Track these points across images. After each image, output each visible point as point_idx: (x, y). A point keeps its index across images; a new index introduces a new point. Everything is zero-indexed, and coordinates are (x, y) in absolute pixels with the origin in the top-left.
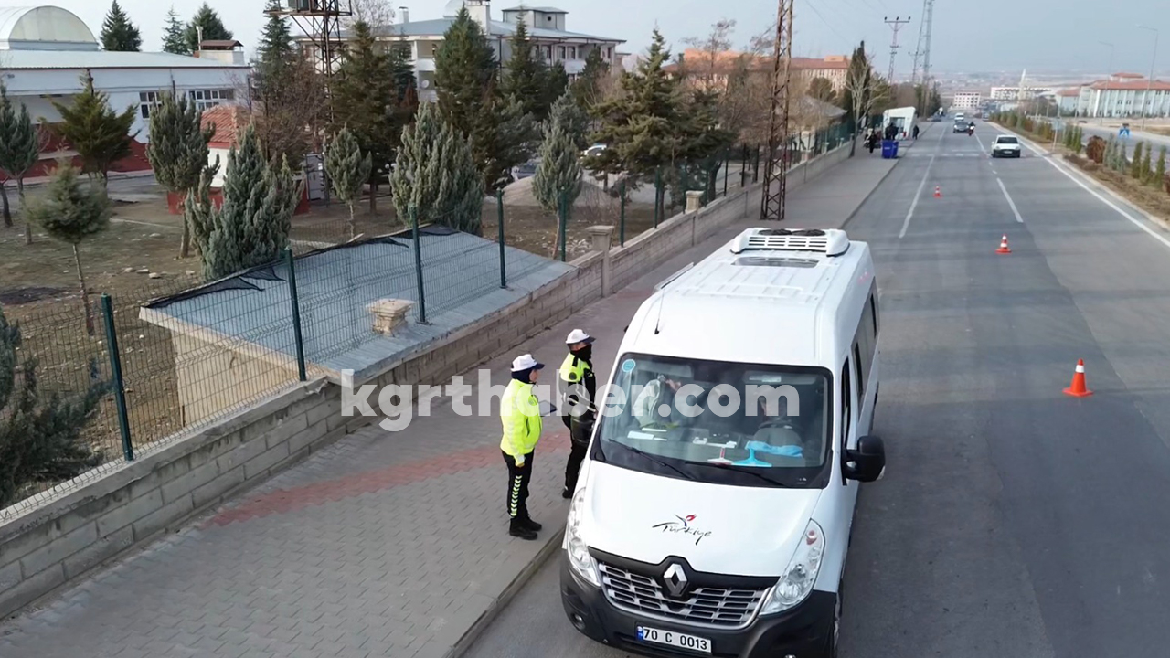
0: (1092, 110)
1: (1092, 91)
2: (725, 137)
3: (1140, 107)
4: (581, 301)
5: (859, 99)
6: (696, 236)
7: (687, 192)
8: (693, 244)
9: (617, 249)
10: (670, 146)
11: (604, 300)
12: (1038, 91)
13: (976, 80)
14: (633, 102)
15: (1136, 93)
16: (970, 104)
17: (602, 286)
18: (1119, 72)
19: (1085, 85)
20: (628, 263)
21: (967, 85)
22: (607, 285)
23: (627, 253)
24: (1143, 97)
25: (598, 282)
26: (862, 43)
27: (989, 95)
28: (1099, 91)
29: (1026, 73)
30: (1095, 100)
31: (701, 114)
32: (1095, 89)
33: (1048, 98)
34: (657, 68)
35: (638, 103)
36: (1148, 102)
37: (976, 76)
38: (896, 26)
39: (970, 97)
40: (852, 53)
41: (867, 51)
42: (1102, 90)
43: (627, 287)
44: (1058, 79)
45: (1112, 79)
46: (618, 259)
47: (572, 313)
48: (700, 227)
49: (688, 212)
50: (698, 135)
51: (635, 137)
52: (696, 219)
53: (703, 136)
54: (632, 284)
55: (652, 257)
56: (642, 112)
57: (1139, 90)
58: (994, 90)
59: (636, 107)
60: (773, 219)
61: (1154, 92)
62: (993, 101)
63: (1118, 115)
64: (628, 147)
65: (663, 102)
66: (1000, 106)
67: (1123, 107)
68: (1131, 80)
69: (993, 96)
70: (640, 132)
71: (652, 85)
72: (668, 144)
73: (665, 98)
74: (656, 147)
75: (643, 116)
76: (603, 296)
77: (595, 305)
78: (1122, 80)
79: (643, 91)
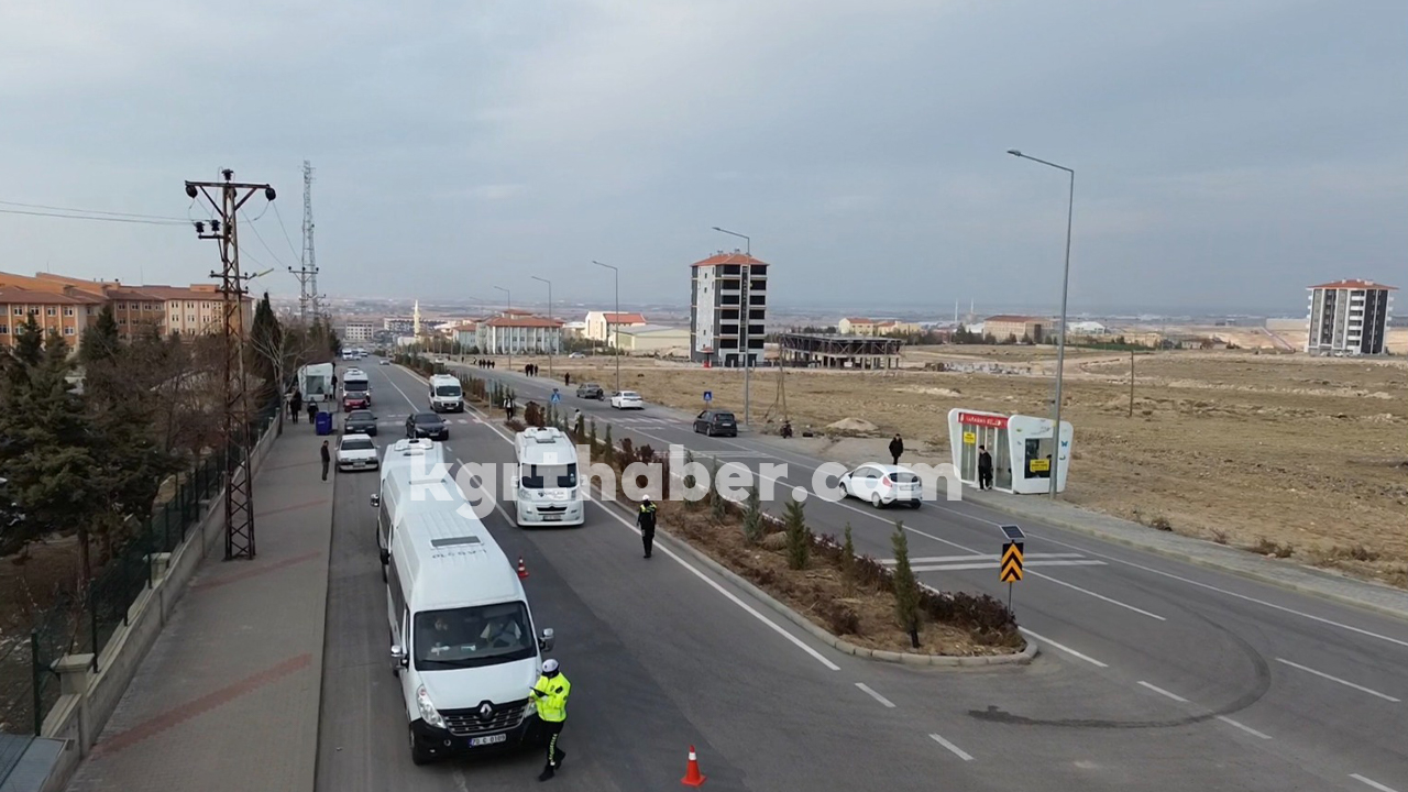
0: (491, 346)
1: (488, 328)
3: (533, 344)
6: (164, 612)
7: (153, 556)
8: (162, 625)
9: (92, 681)
11: (86, 764)
12: (432, 326)
13: (364, 308)
15: (528, 331)
16: (363, 336)
17: (82, 743)
18: (509, 309)
19: (480, 321)
20: (106, 692)
22: (86, 739)
23: (104, 680)
24: (534, 334)
26: (266, 295)
27: (383, 326)
28: (494, 328)
29: (420, 304)
32: (490, 326)
33: (444, 331)
36: (539, 340)
37: (364, 304)
38: (303, 277)
39: (363, 328)
42: (497, 326)
43: (107, 728)
45: (504, 316)
46: (95, 693)
48: (168, 598)
49: (156, 584)
52: (164, 591)
54: (110, 720)
57: (530, 328)
58: (387, 319)
61: (543, 329)
62: (389, 332)
63: (515, 353)
66: (395, 339)
67: (518, 344)
68: (521, 317)
69: (386, 327)
70: (54, 471)
71: (59, 406)
72: (99, 485)
73: (78, 422)
74: (81, 491)
75: (51, 447)
76: (82, 757)
77: (76, 778)
78: (512, 317)
79: (46, 415)
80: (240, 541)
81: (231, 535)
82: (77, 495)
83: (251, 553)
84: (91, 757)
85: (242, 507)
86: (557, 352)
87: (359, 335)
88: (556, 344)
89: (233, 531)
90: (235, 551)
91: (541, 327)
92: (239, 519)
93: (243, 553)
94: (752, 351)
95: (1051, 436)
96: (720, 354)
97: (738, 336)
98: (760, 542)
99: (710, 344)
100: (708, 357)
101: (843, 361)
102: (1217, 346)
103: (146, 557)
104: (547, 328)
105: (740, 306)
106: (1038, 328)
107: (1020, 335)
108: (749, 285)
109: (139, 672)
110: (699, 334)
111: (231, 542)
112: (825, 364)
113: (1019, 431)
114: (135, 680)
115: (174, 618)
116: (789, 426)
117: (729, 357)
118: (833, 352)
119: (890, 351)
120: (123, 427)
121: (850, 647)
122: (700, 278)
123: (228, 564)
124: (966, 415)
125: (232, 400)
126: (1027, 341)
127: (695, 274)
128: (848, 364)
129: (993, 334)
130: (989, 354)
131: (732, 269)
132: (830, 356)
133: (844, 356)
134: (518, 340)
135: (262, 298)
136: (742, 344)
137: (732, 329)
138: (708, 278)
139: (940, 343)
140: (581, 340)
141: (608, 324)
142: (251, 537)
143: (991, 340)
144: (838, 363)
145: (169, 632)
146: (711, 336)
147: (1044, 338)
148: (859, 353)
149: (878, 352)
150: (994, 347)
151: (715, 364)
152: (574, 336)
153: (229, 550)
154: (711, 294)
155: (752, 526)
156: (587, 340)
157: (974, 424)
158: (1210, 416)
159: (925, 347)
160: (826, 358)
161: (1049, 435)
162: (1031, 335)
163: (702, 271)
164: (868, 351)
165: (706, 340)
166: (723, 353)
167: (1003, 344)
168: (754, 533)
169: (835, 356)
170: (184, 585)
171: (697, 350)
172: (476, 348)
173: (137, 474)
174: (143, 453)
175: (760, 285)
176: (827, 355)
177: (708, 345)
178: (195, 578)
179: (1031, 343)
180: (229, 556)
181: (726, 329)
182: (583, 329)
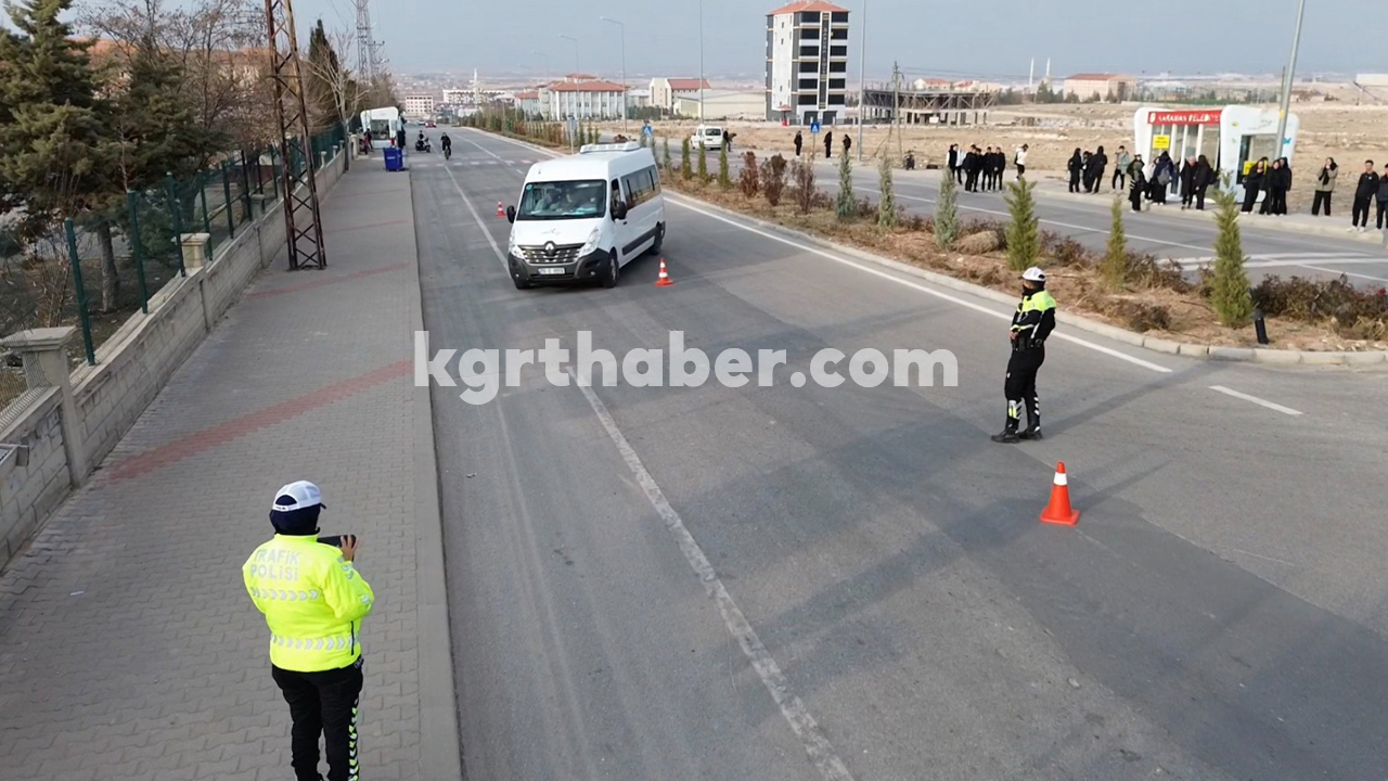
0: (555, 114)
1: (551, 93)
2: (207, 138)
3: (598, 111)
4: (28, 516)
5: (342, 94)
6: (210, 314)
7: (184, 237)
8: (208, 329)
9: (85, 374)
10: (116, 156)
11: (79, 495)
12: (493, 95)
13: (422, 83)
14: (15, 81)
15: (592, 95)
16: (423, 109)
17: (69, 463)
18: (571, 73)
19: (543, 87)
20: (111, 396)
21: (414, 87)
22: (79, 459)
23: (107, 375)
24: (598, 99)
25: (60, 457)
26: (320, 22)
27: (442, 98)
28: (557, 93)
29: (478, 75)
30: (555, 103)
31: (157, 102)
32: (553, 91)
33: (506, 100)
34: (52, 22)
35: (26, 83)
36: (604, 105)
37: (421, 78)
39: (422, 101)
40: (309, 35)
41: (326, 31)
42: (560, 91)
43: (120, 446)
44: (505, 82)
45: (565, 79)
46: (91, 392)
47: (11, 556)
48: (214, 294)
49: (191, 272)
50: (159, 137)
51: (37, 144)
52: (205, 284)
53: (170, 138)
54: (127, 438)
55: (150, 369)
56: (38, 98)
57: (594, 92)
58: (446, 92)
59: (25, 88)
60: (310, 267)
61: (608, 94)
62: (448, 105)
64: (24, 161)
65: (77, 80)
66: (457, 110)
67: (583, 110)
68: (585, 81)
69: (446, 100)
70: (46, 133)
71: (48, 50)
72: (109, 154)
73: (77, 73)
74: (85, 160)
75: (44, 105)
76: (73, 485)
77: (61, 514)
78: (576, 81)
79: (32, 61)
80: (306, 246)
81: (295, 240)
82: (80, 167)
83: (322, 263)
84: (90, 486)
85: (303, 203)
86: (623, 117)
87: (419, 109)
88: (622, 110)
89: (297, 235)
90: (301, 259)
91: (606, 91)
92: (303, 217)
93: (310, 262)
94: (832, 108)
95: (1275, 131)
96: (798, 113)
97: (817, 91)
98: (957, 244)
99: (786, 102)
100: (786, 116)
101: (927, 117)
102: (1314, 98)
103: (174, 239)
104: (612, 92)
105: (819, 57)
106: (1122, 86)
107: (1104, 93)
108: (830, 34)
109: (173, 379)
110: (775, 91)
111: (295, 250)
112: (909, 121)
113: (1234, 125)
114: (166, 389)
115: (225, 324)
116: (911, 156)
117: (808, 115)
118: (917, 107)
119: (978, 105)
120: (141, 87)
121: (1171, 346)
122: (776, 28)
123: (294, 273)
124: (1158, 114)
125: (280, 62)
126: (1111, 98)
127: (770, 24)
128: (934, 120)
129: (1076, 92)
130: (1073, 112)
131: (811, 16)
132: (913, 111)
133: (930, 112)
134: (583, 105)
135: (316, 26)
136: (822, 100)
137: (811, 84)
138: (785, 28)
139: (1019, 102)
140: (644, 108)
141: (673, 91)
142: (320, 242)
143: (1073, 98)
144: (922, 119)
145: (217, 337)
146: (788, 92)
147: (1130, 94)
148: (946, 107)
149: (964, 106)
150: (1078, 105)
151: (793, 122)
152: (637, 104)
153: (293, 259)
154: (789, 43)
155: (946, 225)
156: (651, 108)
157: (1169, 125)
158: (1360, 149)
159: (1004, 107)
160: (909, 115)
161: (1272, 129)
162: (1115, 93)
163: (777, 20)
164: (954, 105)
165: (783, 96)
166: (801, 110)
167: (1086, 102)
168: (948, 234)
169: (918, 111)
170: (237, 292)
171: (773, 108)
172: (539, 115)
173: (164, 145)
174: (168, 120)
175: (841, 34)
176: (910, 111)
177: (785, 102)
178: (253, 287)
179: (1115, 101)
180: (294, 265)
181: (806, 84)
182: (647, 97)
